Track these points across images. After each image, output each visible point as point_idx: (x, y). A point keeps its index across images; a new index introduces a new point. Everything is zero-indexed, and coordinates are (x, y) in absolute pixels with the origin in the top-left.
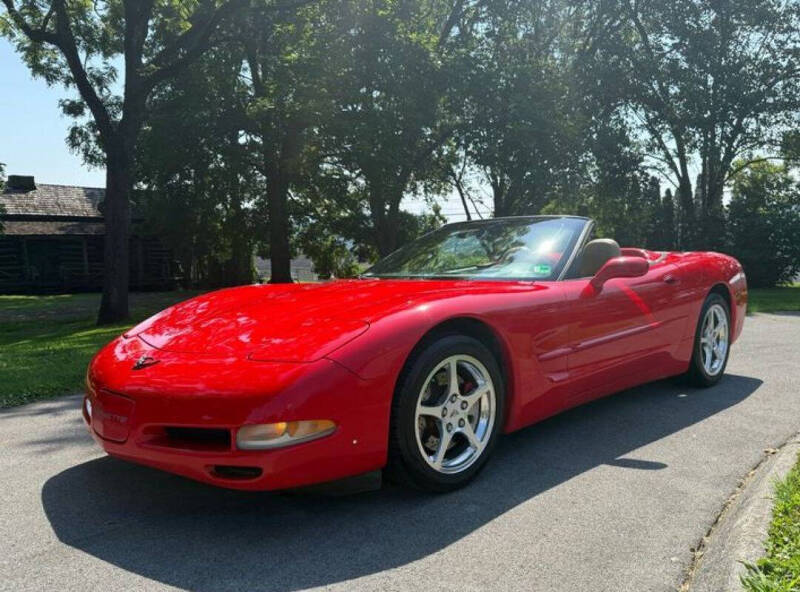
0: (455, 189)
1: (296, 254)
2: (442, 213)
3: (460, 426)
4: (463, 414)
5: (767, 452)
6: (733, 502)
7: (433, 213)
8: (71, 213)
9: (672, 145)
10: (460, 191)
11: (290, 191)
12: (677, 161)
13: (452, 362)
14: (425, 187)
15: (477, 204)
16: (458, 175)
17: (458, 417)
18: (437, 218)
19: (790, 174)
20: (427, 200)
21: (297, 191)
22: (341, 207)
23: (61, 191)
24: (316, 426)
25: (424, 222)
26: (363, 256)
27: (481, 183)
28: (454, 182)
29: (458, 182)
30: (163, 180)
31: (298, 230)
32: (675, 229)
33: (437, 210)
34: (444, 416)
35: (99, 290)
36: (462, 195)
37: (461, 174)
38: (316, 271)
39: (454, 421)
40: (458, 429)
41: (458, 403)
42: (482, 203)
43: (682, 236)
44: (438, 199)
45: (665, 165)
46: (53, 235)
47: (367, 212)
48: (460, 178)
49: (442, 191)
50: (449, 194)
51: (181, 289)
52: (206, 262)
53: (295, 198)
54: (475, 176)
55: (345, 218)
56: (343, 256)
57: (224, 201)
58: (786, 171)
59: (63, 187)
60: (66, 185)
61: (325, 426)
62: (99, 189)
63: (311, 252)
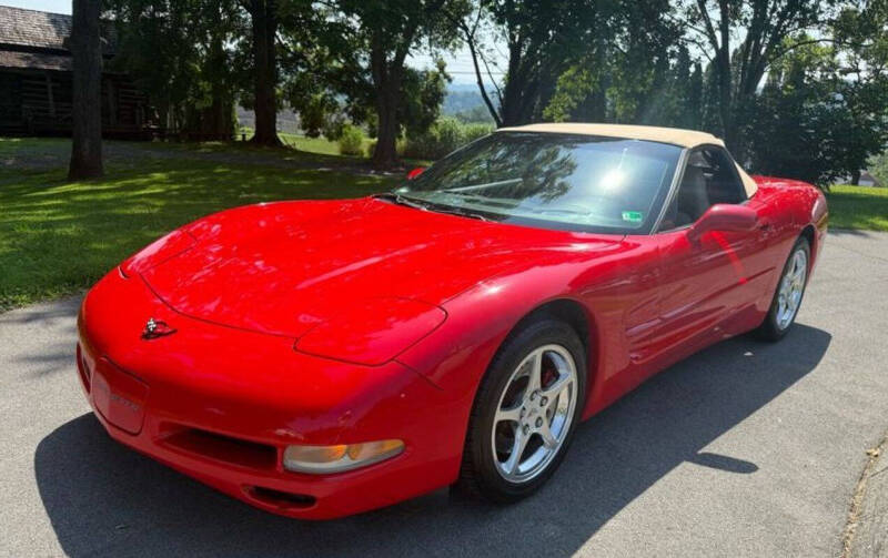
0: (466, 45)
1: (281, 107)
2: (447, 70)
3: (537, 426)
4: (542, 412)
5: (868, 454)
6: (852, 536)
7: (437, 70)
8: (31, 43)
9: (715, 15)
10: (472, 48)
11: (277, 33)
12: (718, 35)
13: (538, 354)
14: (430, 40)
15: (491, 66)
16: (471, 29)
17: (536, 416)
18: (441, 75)
19: (837, 57)
20: (431, 55)
21: (286, 34)
22: (334, 55)
23: (19, 15)
24: (382, 446)
25: (426, 79)
26: (358, 117)
27: (495, 41)
28: (466, 38)
29: (470, 38)
30: (136, 10)
31: (284, 80)
32: (701, 110)
33: (442, 66)
34: (521, 417)
35: (68, 135)
36: (473, 53)
37: (474, 28)
38: (304, 128)
39: (531, 421)
40: (535, 430)
41: (538, 399)
42: (495, 64)
43: (707, 118)
44: (445, 54)
45: (705, 39)
46: (14, 68)
47: (364, 65)
48: (474, 31)
49: (451, 46)
50: (458, 50)
51: (156, 139)
52: (183, 108)
53: (284, 42)
54: (490, 31)
55: (338, 70)
56: (333, 112)
57: (204, 41)
58: (834, 54)
59: (22, 10)
60: (24, 8)
61: (392, 446)
62: (63, 16)
63: (299, 105)
